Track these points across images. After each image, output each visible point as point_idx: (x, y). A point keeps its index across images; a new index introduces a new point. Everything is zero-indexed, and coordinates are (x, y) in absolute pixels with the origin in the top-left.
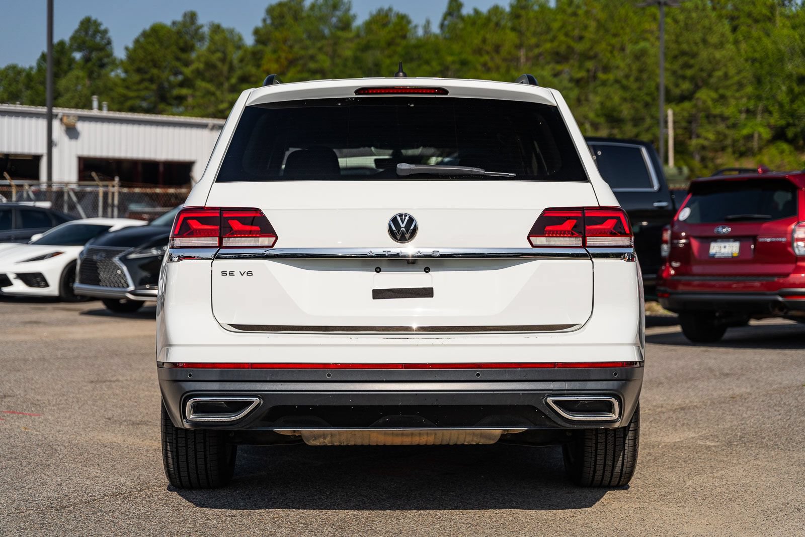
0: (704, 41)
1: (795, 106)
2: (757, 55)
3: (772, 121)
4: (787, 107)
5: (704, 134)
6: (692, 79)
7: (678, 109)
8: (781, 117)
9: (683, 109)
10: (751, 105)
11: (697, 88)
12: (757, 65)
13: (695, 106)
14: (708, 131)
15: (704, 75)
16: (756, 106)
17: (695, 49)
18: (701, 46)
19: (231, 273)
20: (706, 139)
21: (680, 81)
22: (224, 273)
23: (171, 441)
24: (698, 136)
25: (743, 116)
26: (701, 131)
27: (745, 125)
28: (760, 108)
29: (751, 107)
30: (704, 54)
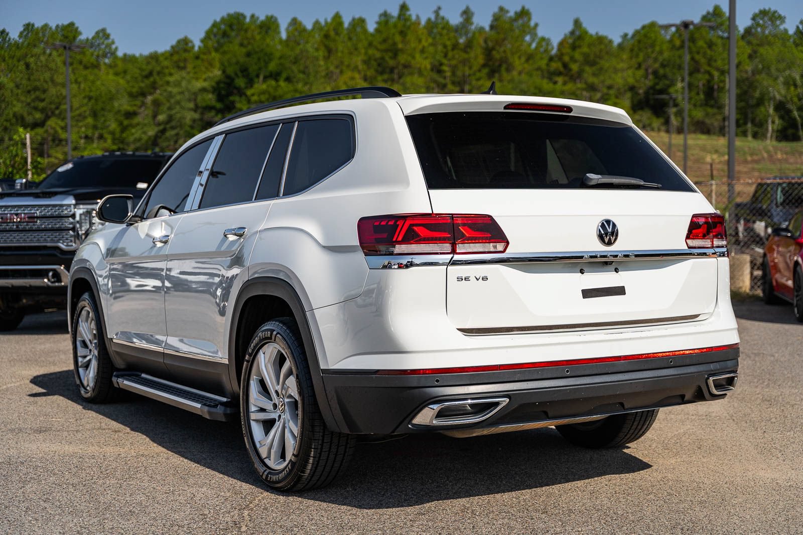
0: (52, 80)
1: (124, 135)
2: (92, 94)
3: (106, 145)
4: (117, 135)
5: (54, 154)
6: (43, 110)
7: (33, 133)
8: (114, 143)
9: (37, 134)
10: (90, 133)
11: (47, 117)
12: (93, 101)
13: (46, 131)
14: (57, 152)
15: (53, 106)
16: (93, 134)
17: (46, 86)
18: (50, 84)
19: (467, 279)
20: (56, 158)
21: (34, 112)
22: (460, 279)
23: (316, 447)
24: (49, 156)
25: (82, 141)
26: (52, 152)
27: (85, 149)
28: (96, 135)
29: (90, 134)
30: (53, 91)
